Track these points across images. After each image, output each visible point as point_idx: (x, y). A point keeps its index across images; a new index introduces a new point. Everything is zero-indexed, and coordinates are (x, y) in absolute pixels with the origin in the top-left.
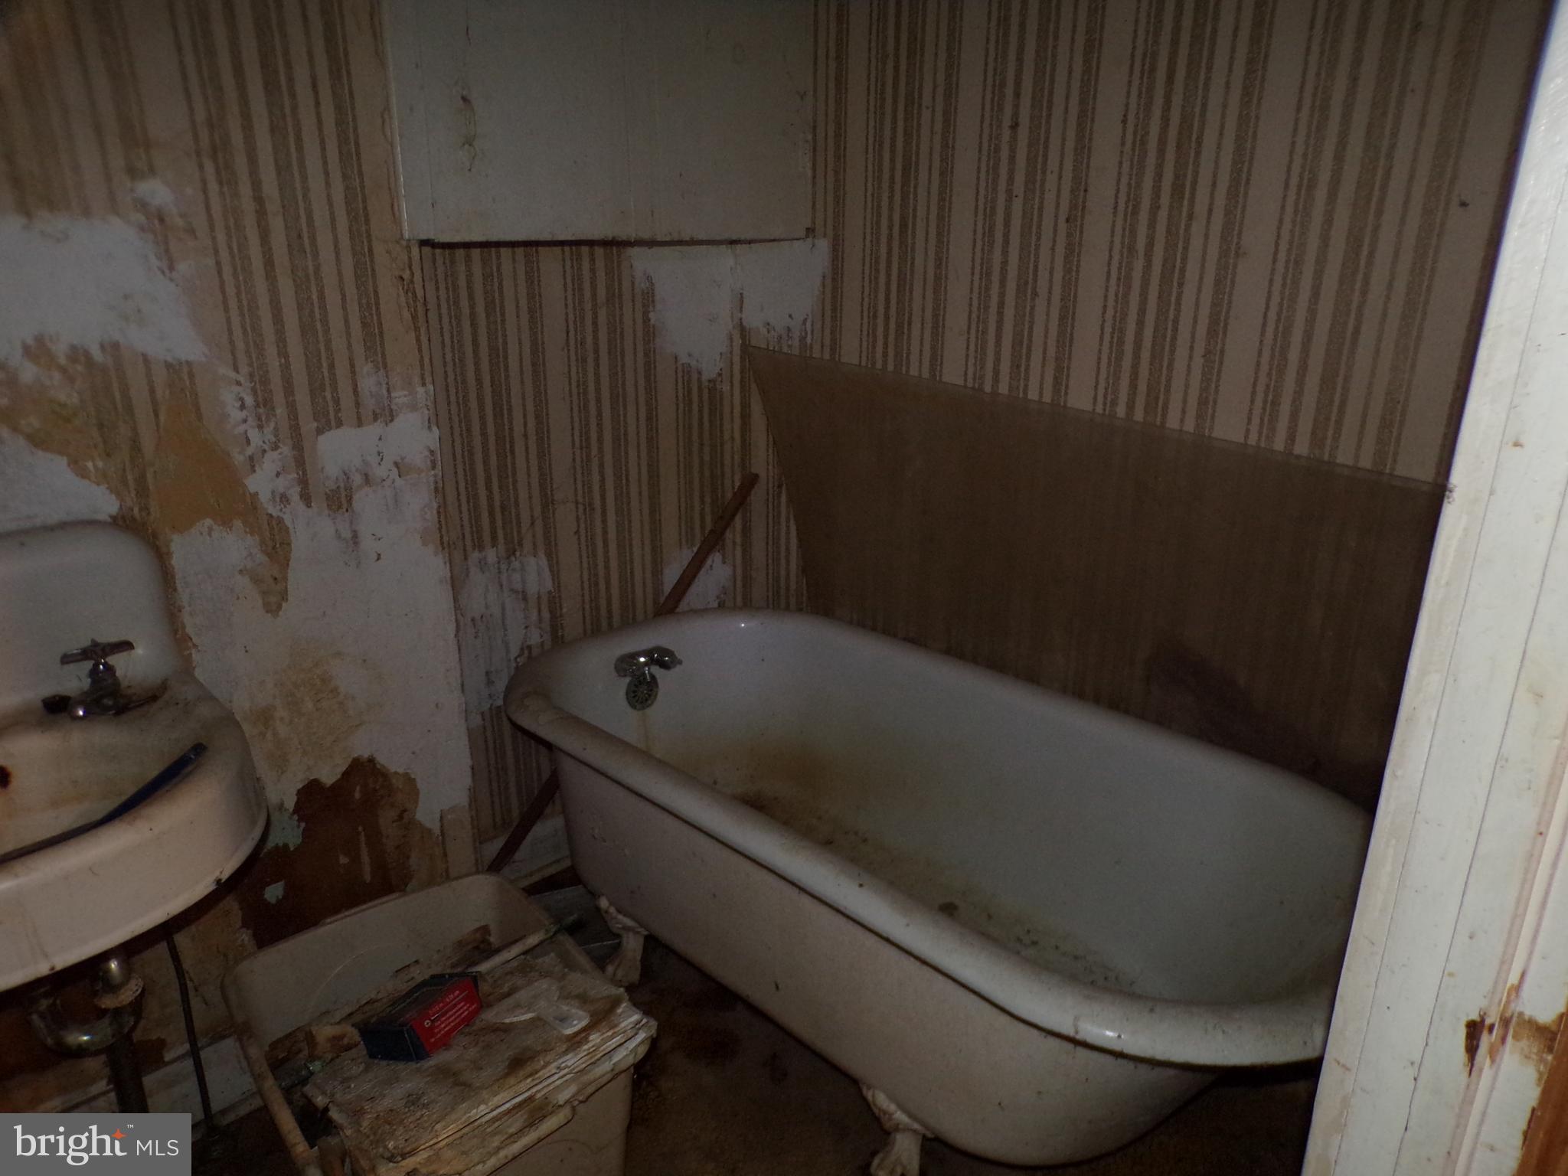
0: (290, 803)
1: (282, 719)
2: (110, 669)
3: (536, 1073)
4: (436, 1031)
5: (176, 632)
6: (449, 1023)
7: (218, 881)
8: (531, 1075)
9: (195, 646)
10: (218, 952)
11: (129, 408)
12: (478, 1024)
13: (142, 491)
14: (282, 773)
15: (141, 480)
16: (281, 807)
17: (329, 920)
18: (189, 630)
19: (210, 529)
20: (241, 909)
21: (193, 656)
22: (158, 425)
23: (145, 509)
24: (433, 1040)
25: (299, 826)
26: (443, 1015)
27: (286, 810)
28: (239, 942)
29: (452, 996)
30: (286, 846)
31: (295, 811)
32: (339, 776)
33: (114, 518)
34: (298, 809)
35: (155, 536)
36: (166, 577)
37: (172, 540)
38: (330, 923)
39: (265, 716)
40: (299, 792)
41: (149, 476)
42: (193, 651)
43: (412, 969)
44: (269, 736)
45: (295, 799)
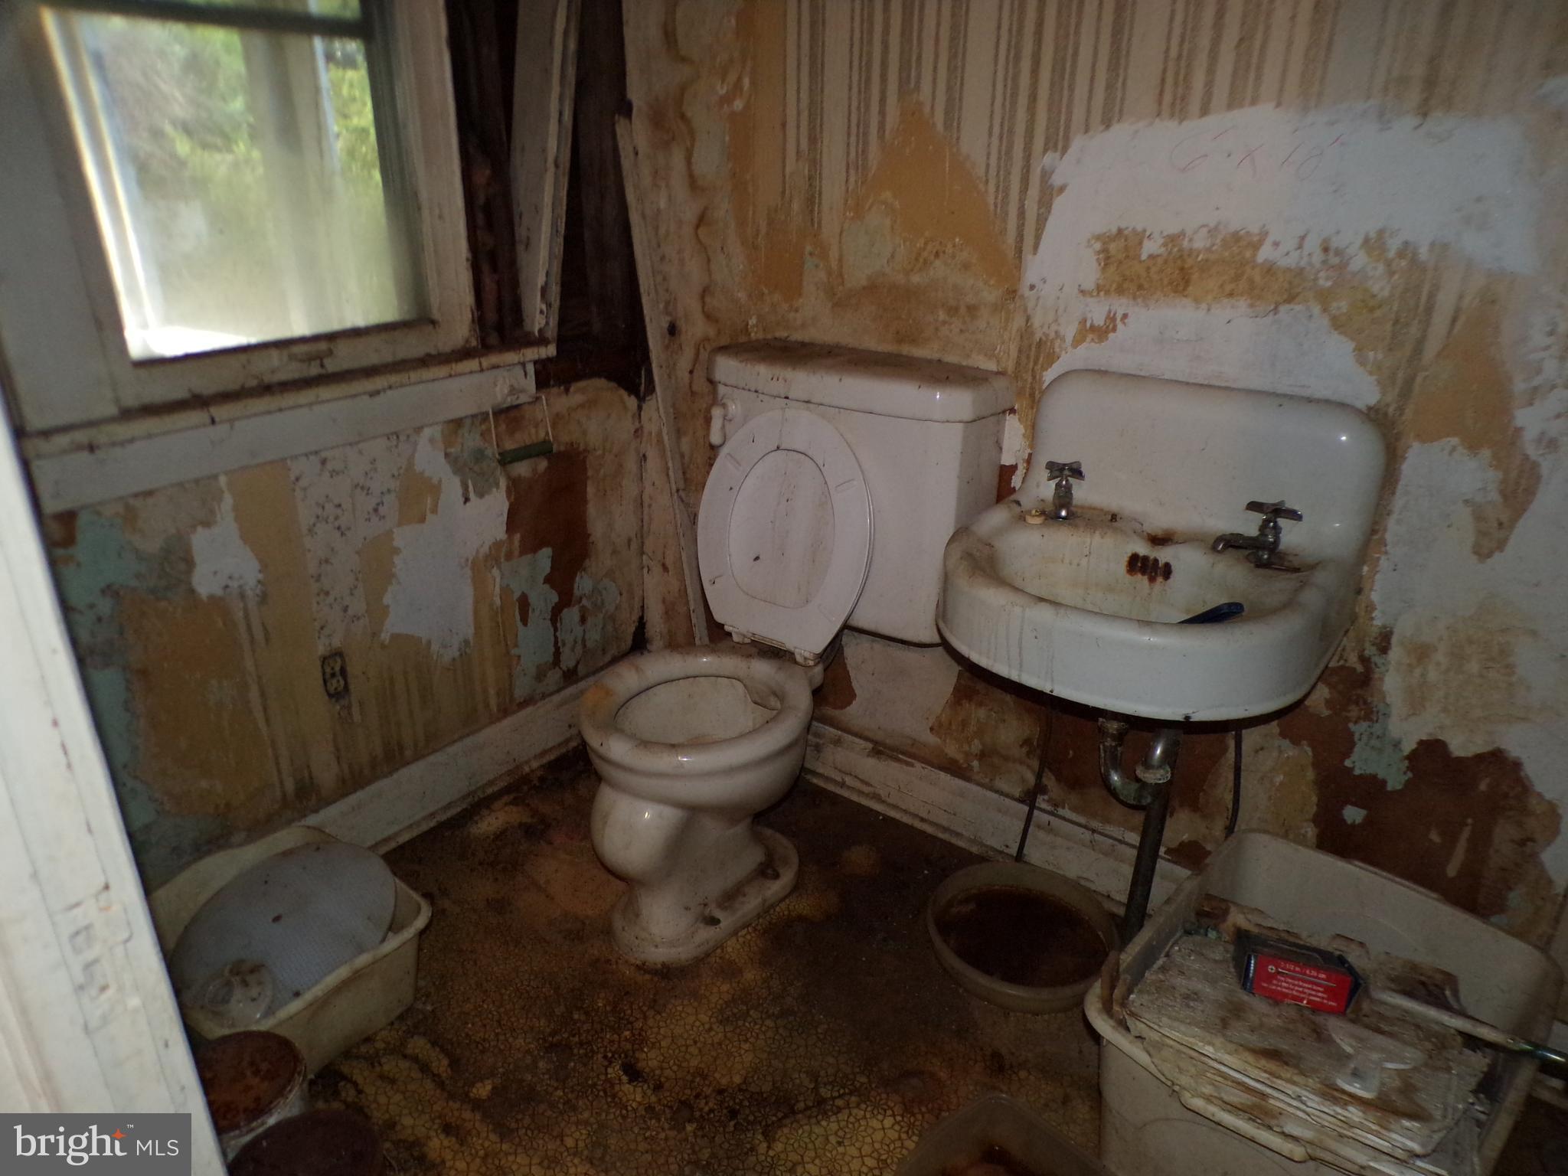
0: (1408, 746)
1: (1438, 664)
2: (1277, 530)
3: (1277, 1078)
4: (1275, 982)
5: (1374, 532)
6: (1292, 990)
7: (1187, 718)
8: (1271, 1074)
9: (1386, 553)
10: (1284, 824)
11: (1429, 310)
12: (1320, 1019)
13: (1406, 393)
14: (1414, 714)
15: (1410, 381)
16: (1397, 745)
17: (1357, 863)
18: (1389, 537)
19: (1454, 449)
20: (1317, 805)
21: (1381, 562)
22: (1450, 332)
23: (1401, 410)
24: (1265, 985)
25: (1405, 773)
26: (1293, 978)
27: (1400, 750)
28: (1303, 831)
29: (1314, 973)
30: (1384, 782)
31: (1409, 758)
32: (1470, 754)
33: (1370, 409)
34: (1413, 757)
35: (1398, 437)
36: (1388, 479)
37: (1409, 447)
38: (1356, 866)
39: (1422, 653)
40: (1421, 743)
41: (1419, 380)
42: (1383, 558)
43: (1353, 946)
44: (1417, 672)
45: (1414, 746)
